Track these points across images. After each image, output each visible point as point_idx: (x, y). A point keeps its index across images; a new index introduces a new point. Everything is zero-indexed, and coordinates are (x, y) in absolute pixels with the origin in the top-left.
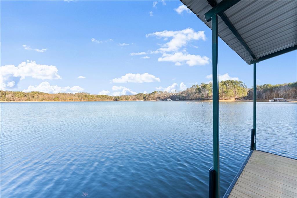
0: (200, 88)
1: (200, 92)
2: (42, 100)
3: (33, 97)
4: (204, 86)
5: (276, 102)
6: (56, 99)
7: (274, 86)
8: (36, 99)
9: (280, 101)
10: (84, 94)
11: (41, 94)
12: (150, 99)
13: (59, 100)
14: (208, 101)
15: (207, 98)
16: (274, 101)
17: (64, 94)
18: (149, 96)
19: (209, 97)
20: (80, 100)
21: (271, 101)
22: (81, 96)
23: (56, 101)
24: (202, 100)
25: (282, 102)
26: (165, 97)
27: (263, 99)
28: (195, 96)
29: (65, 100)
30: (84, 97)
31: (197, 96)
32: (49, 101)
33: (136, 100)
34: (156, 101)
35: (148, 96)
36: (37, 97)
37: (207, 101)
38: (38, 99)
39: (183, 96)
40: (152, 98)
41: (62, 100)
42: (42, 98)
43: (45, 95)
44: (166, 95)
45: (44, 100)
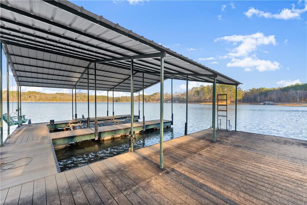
0: (198, 90)
1: (198, 94)
2: (39, 100)
3: (30, 97)
4: (202, 89)
5: (266, 105)
6: (54, 99)
7: (268, 90)
8: (33, 99)
9: (269, 104)
10: (83, 95)
11: (38, 94)
12: (151, 100)
13: (56, 101)
14: (206, 103)
15: (205, 101)
16: (264, 104)
17: (62, 94)
18: (150, 98)
19: (206, 99)
20: (79, 101)
21: (262, 104)
22: (80, 97)
23: (54, 102)
24: (200, 103)
25: (271, 105)
26: (165, 98)
27: (258, 102)
28: (194, 98)
29: (63, 100)
30: (83, 98)
31: (196, 98)
32: (46, 101)
33: (137, 101)
34: (157, 103)
35: (148, 98)
36: (34, 97)
37: (204, 103)
38: (35, 98)
39: (183, 98)
40: (153, 100)
41: (60, 100)
42: (39, 98)
43: (42, 95)
44: (167, 96)
45: (41, 100)
